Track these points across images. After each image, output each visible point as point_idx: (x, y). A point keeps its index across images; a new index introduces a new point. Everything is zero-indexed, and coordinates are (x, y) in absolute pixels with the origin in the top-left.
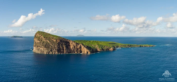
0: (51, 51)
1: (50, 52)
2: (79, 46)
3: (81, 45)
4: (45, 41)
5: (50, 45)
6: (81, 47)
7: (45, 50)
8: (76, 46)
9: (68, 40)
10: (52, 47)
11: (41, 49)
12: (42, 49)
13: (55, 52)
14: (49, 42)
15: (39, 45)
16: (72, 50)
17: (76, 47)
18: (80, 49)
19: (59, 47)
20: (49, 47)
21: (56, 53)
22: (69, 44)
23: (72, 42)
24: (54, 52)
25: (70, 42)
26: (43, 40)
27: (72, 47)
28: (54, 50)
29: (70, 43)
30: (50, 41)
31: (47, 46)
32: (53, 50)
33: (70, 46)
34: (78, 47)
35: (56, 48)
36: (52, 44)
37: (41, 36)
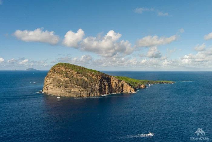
0: (92, 92)
1: (91, 94)
2: (122, 83)
3: (124, 82)
4: (79, 78)
5: (88, 84)
6: (123, 85)
7: (83, 92)
8: (118, 83)
9: (109, 76)
10: (91, 86)
11: (73, 90)
12: (77, 90)
13: (97, 92)
14: (86, 79)
15: (69, 84)
16: (114, 89)
17: (118, 85)
18: (122, 88)
19: (100, 86)
20: (87, 86)
21: (98, 94)
22: (110, 81)
23: (113, 79)
24: (95, 94)
25: (111, 78)
26: (75, 77)
27: (113, 85)
28: (96, 90)
29: (112, 80)
30: (88, 78)
31: (84, 85)
32: (94, 90)
33: (111, 84)
34: (120, 85)
35: (98, 88)
36: (92, 82)
37: (71, 71)
